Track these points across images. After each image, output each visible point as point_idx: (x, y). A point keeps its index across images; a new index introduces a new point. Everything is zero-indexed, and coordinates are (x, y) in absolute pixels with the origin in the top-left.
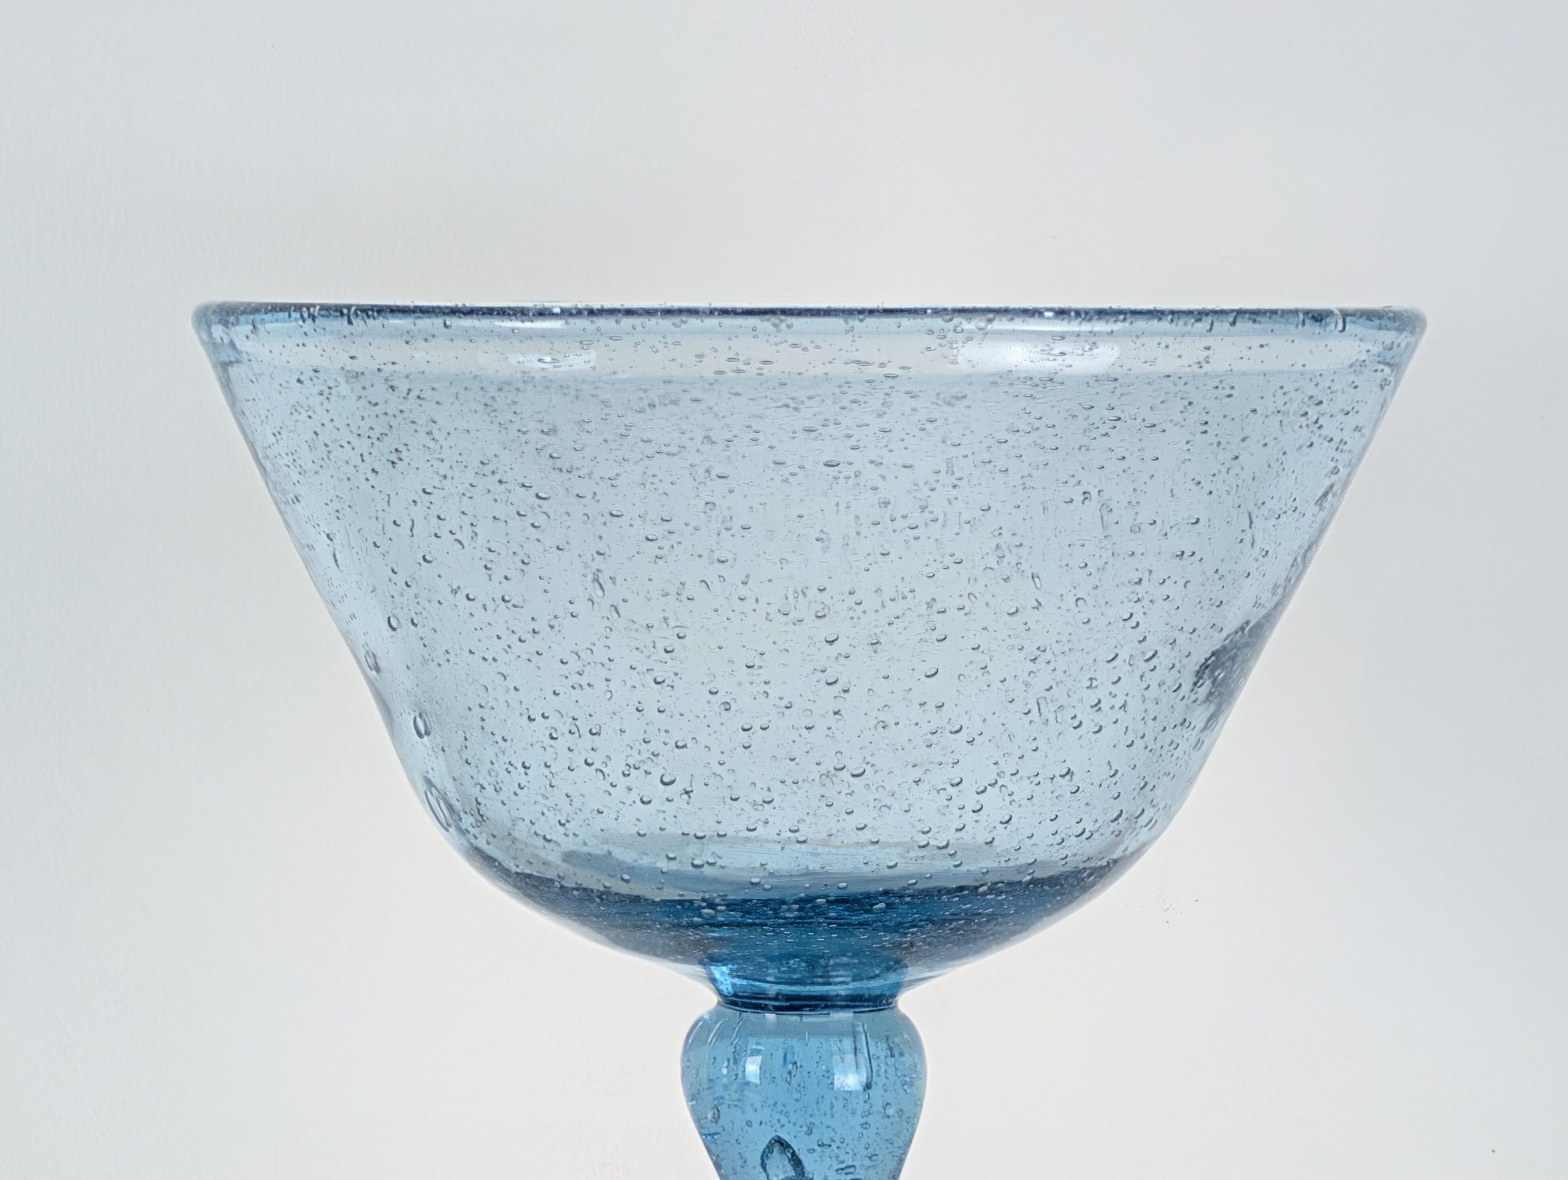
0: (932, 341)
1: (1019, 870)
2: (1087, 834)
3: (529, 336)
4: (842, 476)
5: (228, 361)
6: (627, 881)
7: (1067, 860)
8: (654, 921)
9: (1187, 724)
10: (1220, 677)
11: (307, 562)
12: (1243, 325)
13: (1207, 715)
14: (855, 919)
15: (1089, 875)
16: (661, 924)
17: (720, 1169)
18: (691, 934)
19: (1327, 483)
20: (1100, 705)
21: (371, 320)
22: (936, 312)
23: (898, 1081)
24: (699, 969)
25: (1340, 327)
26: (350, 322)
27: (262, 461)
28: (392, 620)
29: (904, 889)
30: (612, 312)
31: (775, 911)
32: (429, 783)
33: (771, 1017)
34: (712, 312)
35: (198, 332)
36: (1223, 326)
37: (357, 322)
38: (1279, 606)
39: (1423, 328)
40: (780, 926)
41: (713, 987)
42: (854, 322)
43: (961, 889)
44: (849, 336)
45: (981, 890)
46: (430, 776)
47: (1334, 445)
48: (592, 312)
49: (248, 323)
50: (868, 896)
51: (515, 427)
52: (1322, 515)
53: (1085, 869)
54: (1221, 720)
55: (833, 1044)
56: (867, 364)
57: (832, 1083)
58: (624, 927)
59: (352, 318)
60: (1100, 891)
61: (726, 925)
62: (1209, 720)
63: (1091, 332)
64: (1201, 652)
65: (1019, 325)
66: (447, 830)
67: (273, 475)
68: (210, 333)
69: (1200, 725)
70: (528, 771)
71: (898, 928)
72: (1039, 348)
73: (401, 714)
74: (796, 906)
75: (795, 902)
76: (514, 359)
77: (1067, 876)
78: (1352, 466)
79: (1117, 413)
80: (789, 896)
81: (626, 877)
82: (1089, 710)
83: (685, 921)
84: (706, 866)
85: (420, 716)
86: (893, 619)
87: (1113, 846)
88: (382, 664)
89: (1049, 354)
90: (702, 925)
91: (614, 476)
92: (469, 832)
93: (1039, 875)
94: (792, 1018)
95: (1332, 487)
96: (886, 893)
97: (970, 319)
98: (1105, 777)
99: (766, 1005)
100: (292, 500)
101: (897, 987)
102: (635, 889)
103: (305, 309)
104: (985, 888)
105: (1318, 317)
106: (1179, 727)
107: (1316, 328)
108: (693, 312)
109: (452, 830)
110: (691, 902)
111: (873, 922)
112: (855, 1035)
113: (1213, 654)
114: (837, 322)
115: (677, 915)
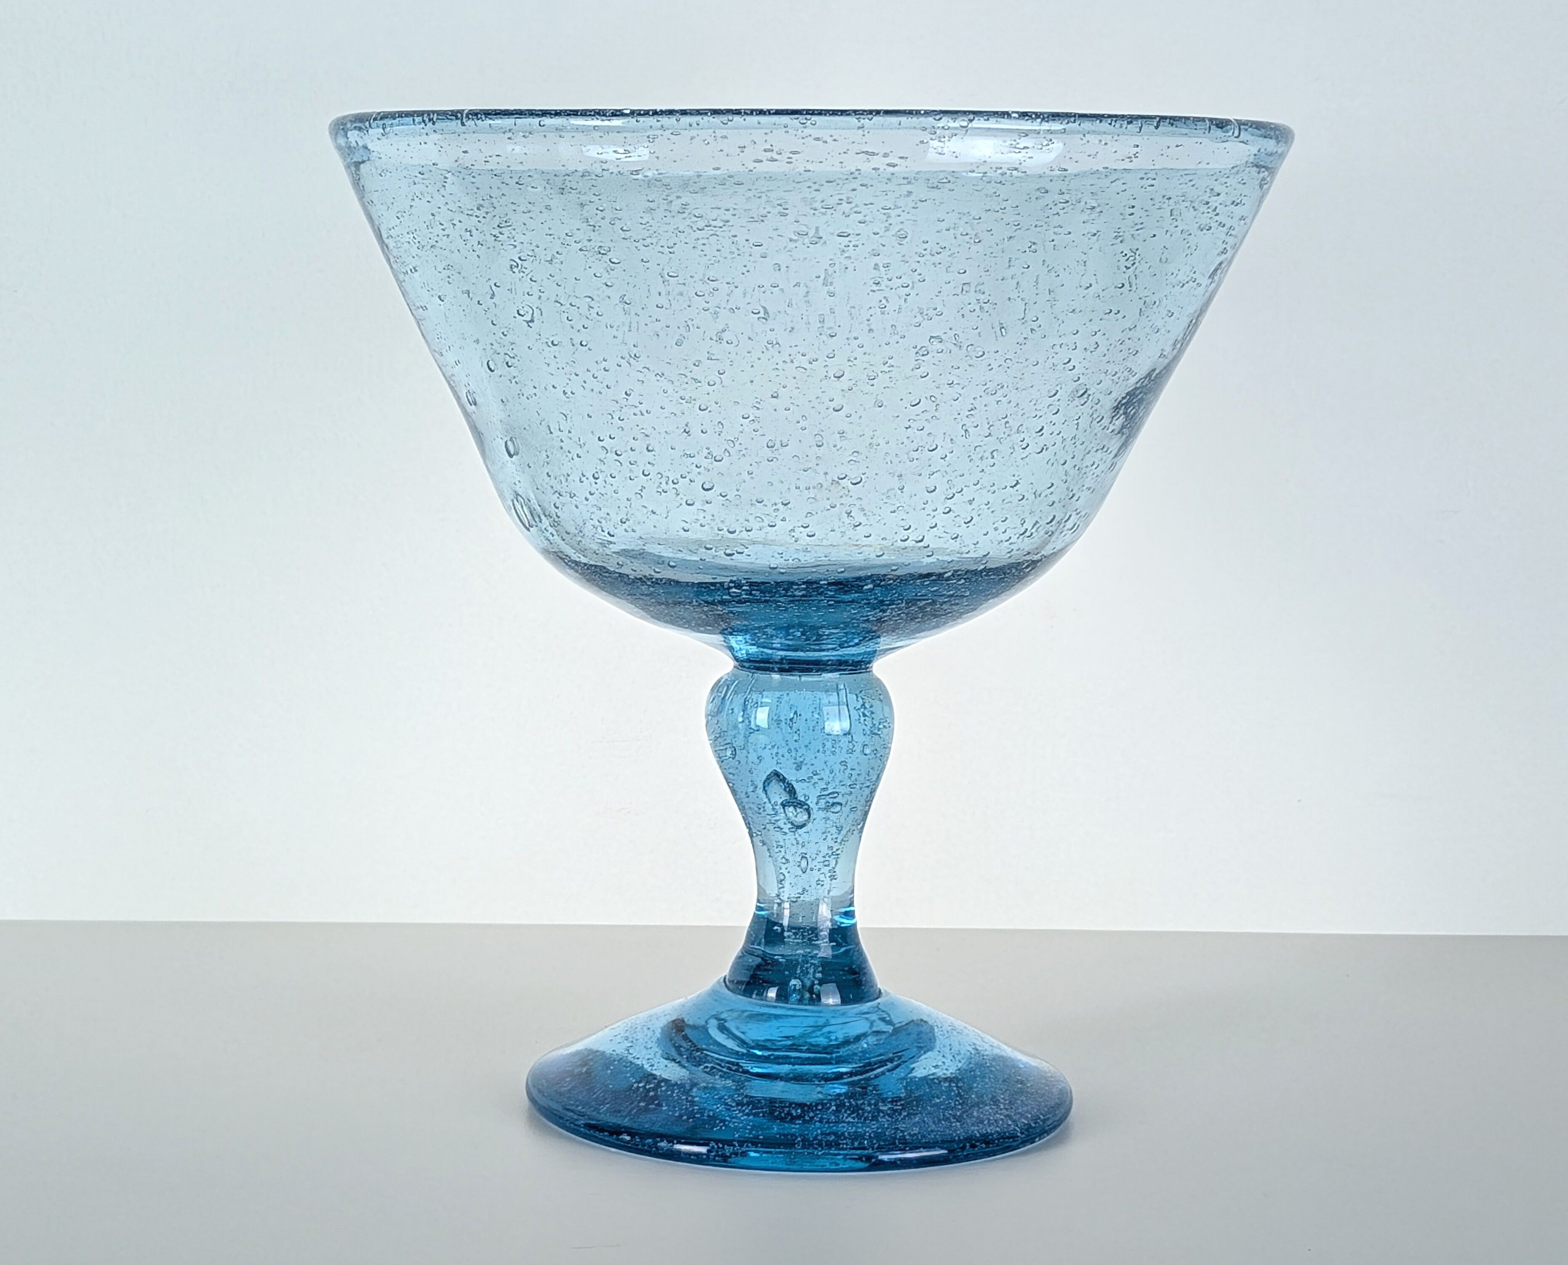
0: (926, 137)
1: (976, 561)
2: (1028, 534)
3: (608, 130)
4: (851, 245)
5: (360, 160)
7: (1012, 553)
9: (1105, 449)
10: (1132, 413)
12: (1165, 127)
13: (1119, 444)
14: (847, 597)
15: (1027, 567)
17: (736, 795)
20: (1043, 431)
21: (480, 121)
22: (927, 113)
24: (718, 638)
25: (1236, 134)
26: (463, 124)
27: (386, 241)
28: (490, 363)
30: (671, 112)
33: (776, 676)
34: (752, 112)
35: (335, 139)
36: (1149, 128)
37: (470, 123)
39: (1293, 138)
41: (730, 653)
42: (865, 121)
43: (929, 575)
44: (860, 131)
45: (946, 575)
48: (655, 113)
50: (859, 579)
54: (1129, 447)
55: (825, 698)
56: (873, 154)
57: (824, 728)
59: (464, 120)
60: (1034, 579)
63: (1048, 130)
64: (1119, 393)
65: (992, 123)
70: (597, 481)
72: (1007, 144)
73: (494, 439)
75: (804, 583)
76: (593, 151)
77: (1011, 566)
78: (1236, 248)
82: (1035, 435)
84: (736, 554)
85: (511, 440)
86: (887, 359)
87: (1045, 543)
89: (1016, 148)
91: (672, 245)
92: (547, 531)
93: (990, 565)
94: (794, 678)
95: (1221, 264)
97: (956, 118)
98: (1043, 489)
99: (769, 667)
100: (411, 270)
101: (873, 654)
103: (426, 115)
104: (949, 574)
105: (1221, 124)
106: (1100, 451)
107: (1219, 133)
108: (738, 112)
112: (838, 690)
113: (1127, 394)
114: (852, 120)
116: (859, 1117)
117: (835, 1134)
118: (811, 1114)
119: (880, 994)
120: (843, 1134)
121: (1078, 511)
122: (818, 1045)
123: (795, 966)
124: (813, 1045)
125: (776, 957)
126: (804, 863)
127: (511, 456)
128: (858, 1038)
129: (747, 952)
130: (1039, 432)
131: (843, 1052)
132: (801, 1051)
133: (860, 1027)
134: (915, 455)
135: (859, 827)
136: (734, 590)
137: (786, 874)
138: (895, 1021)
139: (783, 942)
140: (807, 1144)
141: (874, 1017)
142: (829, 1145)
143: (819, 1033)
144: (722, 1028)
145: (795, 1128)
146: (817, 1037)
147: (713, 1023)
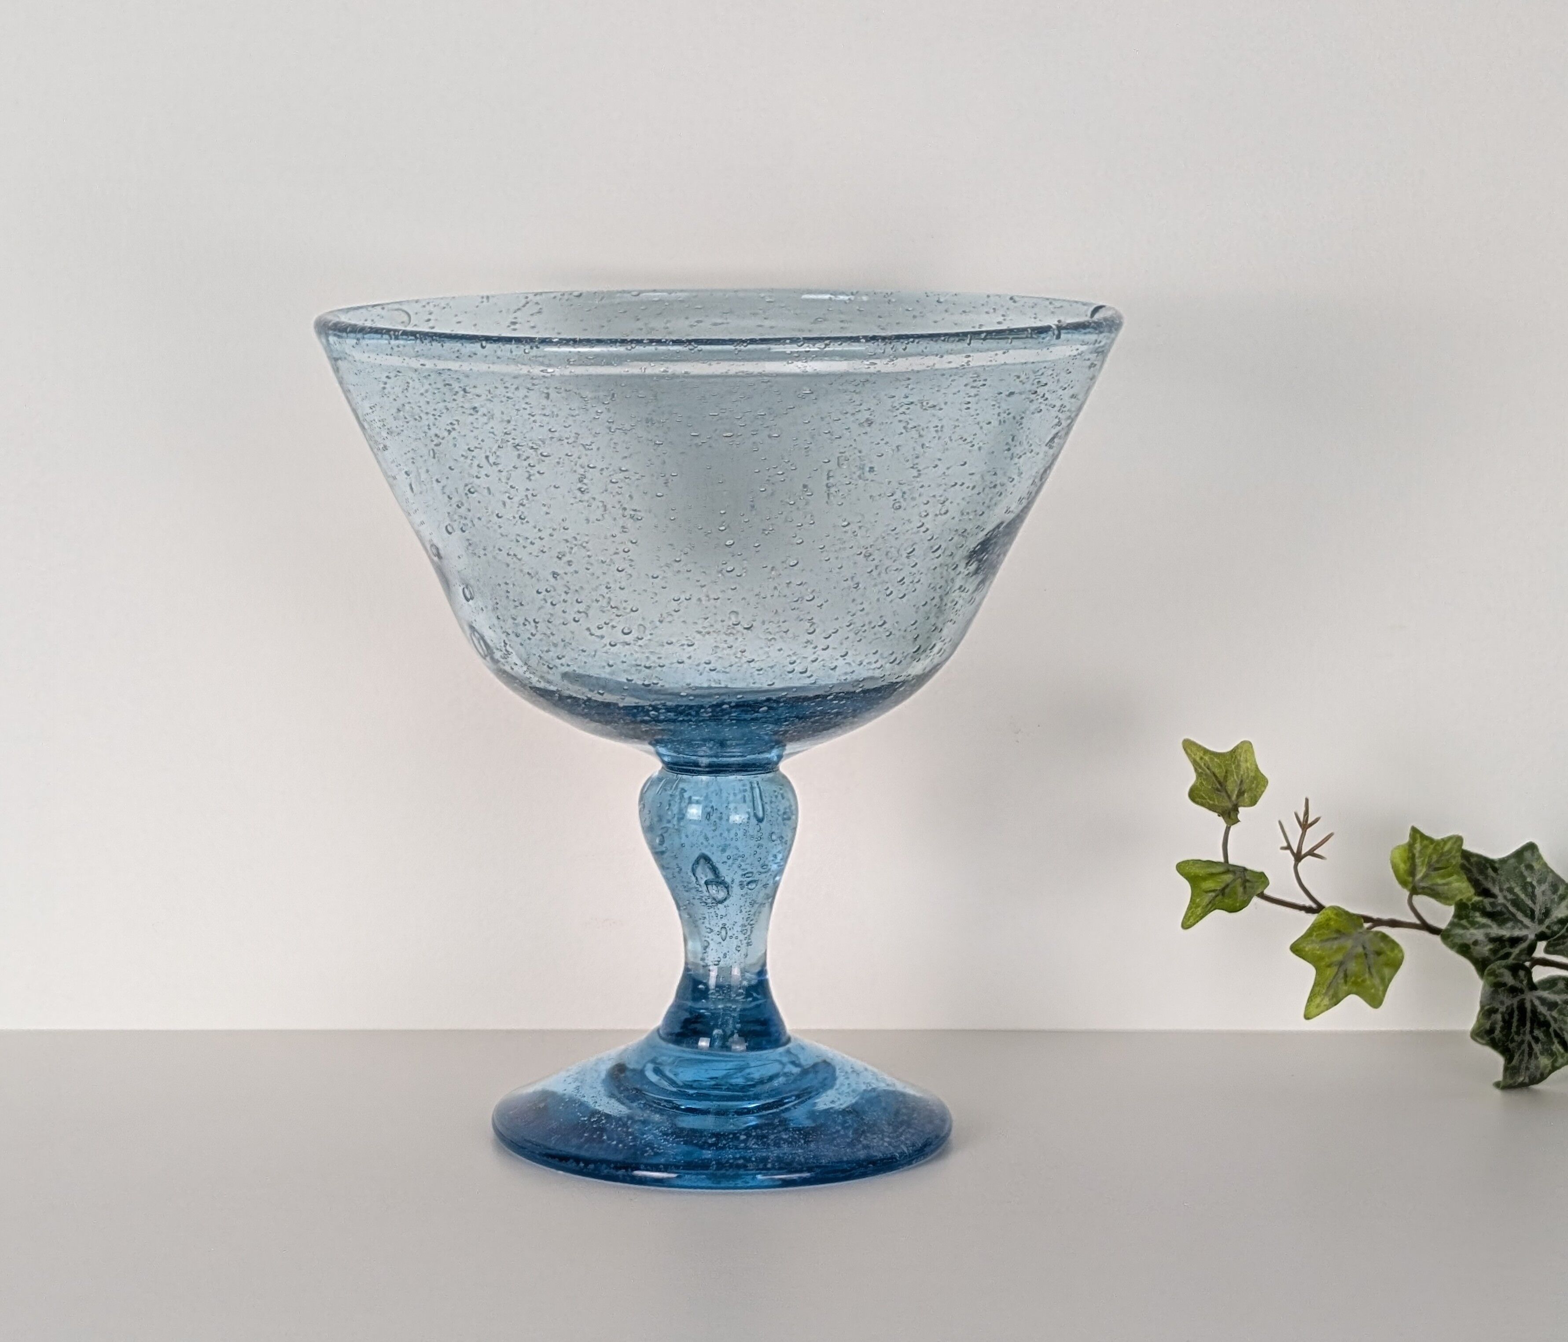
2: (897, 661)
6: (602, 694)
8: (619, 719)
9: (962, 589)
11: (391, 486)
14: (748, 717)
15: (901, 687)
16: (624, 720)
18: (644, 727)
19: (1054, 431)
23: (780, 819)
29: (780, 698)
31: (698, 713)
32: (472, 628)
35: (320, 338)
38: (1025, 510)
40: (700, 721)
41: (659, 759)
46: (474, 625)
47: (1056, 409)
49: (354, 338)
51: (528, 411)
52: (1051, 452)
53: (897, 683)
54: (987, 583)
58: (599, 721)
61: (666, 721)
62: (978, 585)
65: (846, 347)
66: (485, 659)
67: (369, 431)
68: (328, 341)
69: (971, 590)
71: (778, 722)
74: (709, 710)
79: (910, 400)
80: (706, 701)
81: (601, 691)
82: (896, 584)
83: (639, 719)
88: (442, 552)
90: (650, 721)
96: (768, 700)
101: (780, 757)
102: (608, 698)
109: (488, 658)
110: (643, 707)
111: (761, 718)
115: (634, 715)
116: (764, 1143)
117: (744, 1158)
118: (724, 1142)
119: (789, 1040)
120: (750, 1158)
121: (942, 639)
122: (737, 1085)
123: (718, 1018)
124: (731, 1085)
125: (702, 1011)
126: (723, 932)
127: (468, 600)
128: (771, 1078)
129: (677, 1007)
130: (900, 581)
131: (758, 1089)
132: (721, 1089)
133: (774, 1068)
134: (796, 605)
135: (770, 900)
136: (653, 712)
137: (711, 942)
138: (803, 1062)
139: (706, 998)
140: (720, 1165)
141: (785, 1059)
142: (738, 1167)
143: (739, 1075)
144: (657, 1071)
145: (708, 1154)
146: (737, 1078)
147: (650, 1066)
